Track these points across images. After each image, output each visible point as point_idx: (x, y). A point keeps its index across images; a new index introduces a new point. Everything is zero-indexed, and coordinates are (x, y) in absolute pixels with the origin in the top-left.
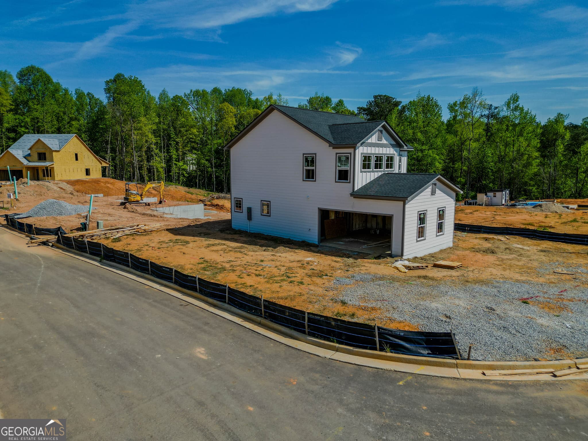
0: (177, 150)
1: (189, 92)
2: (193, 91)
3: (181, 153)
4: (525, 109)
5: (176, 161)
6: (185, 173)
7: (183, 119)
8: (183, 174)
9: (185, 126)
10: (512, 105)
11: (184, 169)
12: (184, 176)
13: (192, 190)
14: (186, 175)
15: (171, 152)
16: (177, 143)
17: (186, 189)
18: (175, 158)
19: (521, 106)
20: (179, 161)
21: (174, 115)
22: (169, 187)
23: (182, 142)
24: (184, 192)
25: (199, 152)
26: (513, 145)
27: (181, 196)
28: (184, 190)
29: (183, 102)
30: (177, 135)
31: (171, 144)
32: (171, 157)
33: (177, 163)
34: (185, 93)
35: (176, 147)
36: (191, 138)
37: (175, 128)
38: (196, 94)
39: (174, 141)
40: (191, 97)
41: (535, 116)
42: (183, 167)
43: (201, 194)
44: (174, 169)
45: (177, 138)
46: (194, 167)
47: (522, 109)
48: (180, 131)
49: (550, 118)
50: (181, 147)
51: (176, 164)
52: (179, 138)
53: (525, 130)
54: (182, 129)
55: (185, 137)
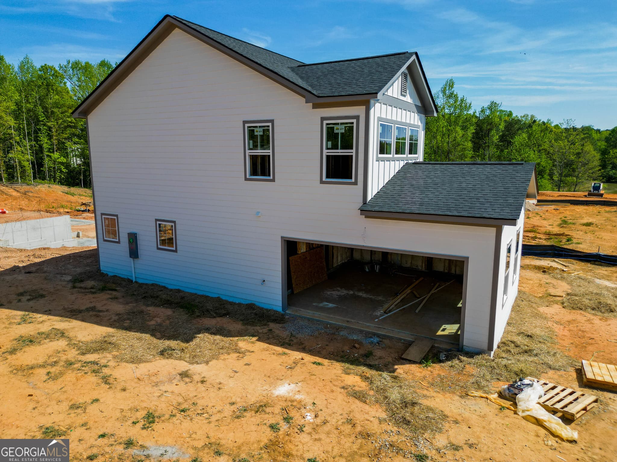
0: (50, 137)
1: (65, 63)
2: (71, 62)
3: (55, 142)
4: (460, 97)
5: (49, 151)
6: (62, 167)
7: (57, 97)
8: (60, 169)
9: (59, 106)
10: (447, 91)
11: (60, 163)
12: (61, 172)
13: (73, 190)
14: (64, 170)
15: (41, 141)
16: (50, 129)
17: (65, 188)
18: (47, 148)
19: (455, 93)
20: (53, 152)
21: (43, 92)
22: (39, 186)
23: (57, 126)
24: (61, 193)
25: (82, 140)
26: (449, 136)
27: (55, 198)
28: (62, 190)
29: (56, 75)
30: (48, 117)
31: (40, 130)
32: (41, 147)
33: (52, 154)
34: (60, 65)
35: (48, 133)
36: (70, 122)
37: (45, 109)
38: (76, 65)
39: (44, 125)
40: (69, 70)
41: (470, 105)
42: (59, 160)
43: (86, 195)
44: (47, 163)
45: (49, 122)
46: (78, 159)
47: (456, 96)
48: (53, 112)
49: (483, 107)
50: (54, 134)
51: (48, 156)
52: (52, 122)
53: (460, 119)
54: (55, 110)
55: (61, 121)
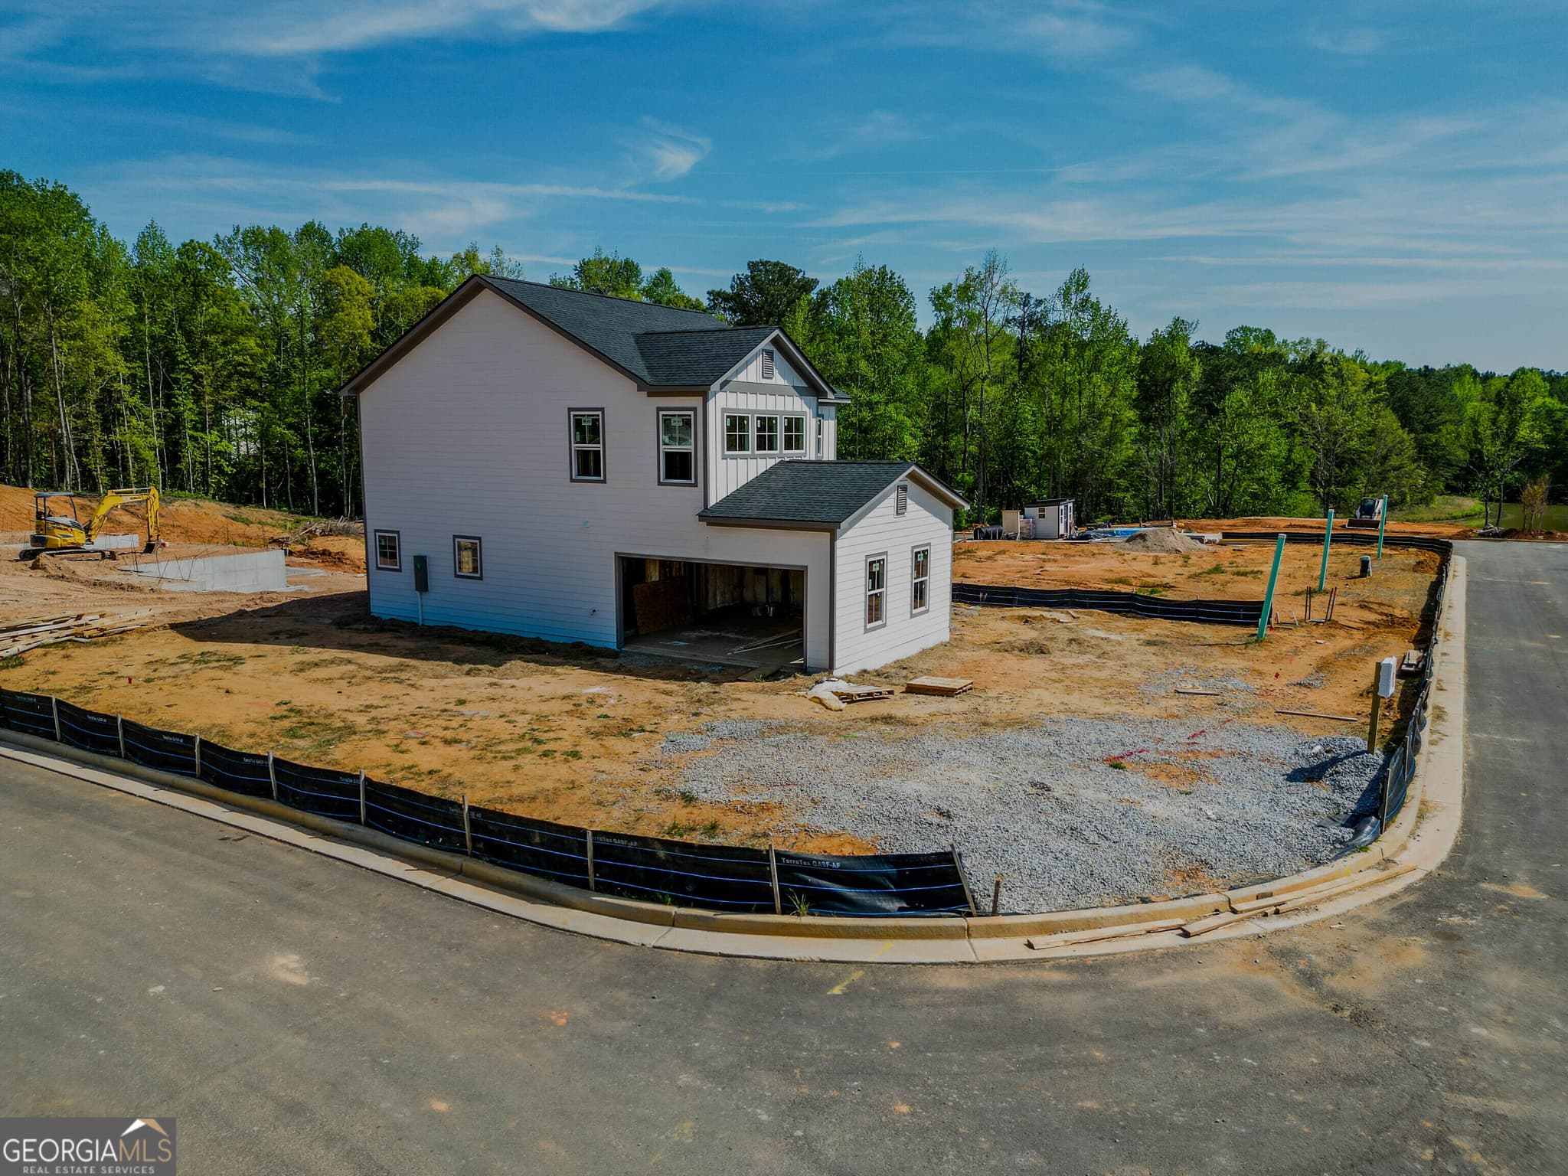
0: (198, 397)
1: (230, 233)
2: (241, 231)
3: (209, 407)
4: (1104, 308)
5: (194, 428)
6: (225, 464)
7: (214, 310)
8: (220, 468)
9: (219, 330)
10: (1074, 296)
11: (219, 453)
12: (222, 472)
13: (246, 511)
14: (229, 470)
15: (180, 405)
16: (197, 378)
17: (231, 509)
18: (192, 420)
19: (1093, 299)
20: (203, 430)
21: (184, 297)
22: (176, 504)
23: (212, 374)
24: (224, 518)
25: (266, 404)
26: (1080, 394)
27: (212, 529)
28: (223, 512)
29: (213, 262)
30: (195, 355)
31: (176, 381)
32: (178, 420)
33: (200, 434)
34: (217, 235)
35: (193, 387)
36: (240, 364)
37: (188, 335)
38: (253, 238)
39: (188, 371)
40: (238, 248)
41: (1124, 325)
42: (218, 447)
43: (274, 522)
44: (190, 454)
45: (196, 364)
46: (252, 445)
47: (1096, 307)
48: (205, 344)
49: (1157, 330)
50: (208, 389)
51: (193, 438)
52: (202, 364)
53: (1104, 357)
54: (211, 339)
55: (222, 361)
